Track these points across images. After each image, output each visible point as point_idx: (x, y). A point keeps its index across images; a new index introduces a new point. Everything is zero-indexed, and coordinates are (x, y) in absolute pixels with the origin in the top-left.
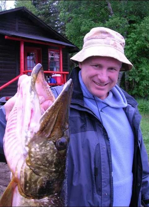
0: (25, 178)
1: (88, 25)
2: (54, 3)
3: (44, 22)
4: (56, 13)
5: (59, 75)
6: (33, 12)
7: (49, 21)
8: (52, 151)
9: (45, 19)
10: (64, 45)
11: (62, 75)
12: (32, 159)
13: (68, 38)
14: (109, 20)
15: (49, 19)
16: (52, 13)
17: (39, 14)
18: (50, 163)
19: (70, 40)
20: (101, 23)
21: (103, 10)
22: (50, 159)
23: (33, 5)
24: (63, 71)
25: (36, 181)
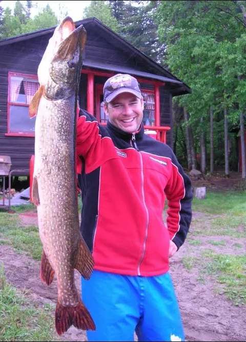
0: (48, 85)
1: (205, 47)
2: (149, 12)
3: (132, 44)
4: (152, 28)
5: (154, 133)
6: (114, 29)
7: (140, 43)
8: (65, 67)
9: (134, 40)
10: (162, 82)
11: (159, 133)
12: (53, 72)
13: (171, 71)
14: (242, 35)
15: (140, 39)
16: (145, 29)
17: (123, 31)
18: (64, 75)
19: (175, 73)
20: (227, 43)
21: (233, 21)
22: (64, 72)
23: (114, 16)
24: (161, 126)
25: (54, 87)
